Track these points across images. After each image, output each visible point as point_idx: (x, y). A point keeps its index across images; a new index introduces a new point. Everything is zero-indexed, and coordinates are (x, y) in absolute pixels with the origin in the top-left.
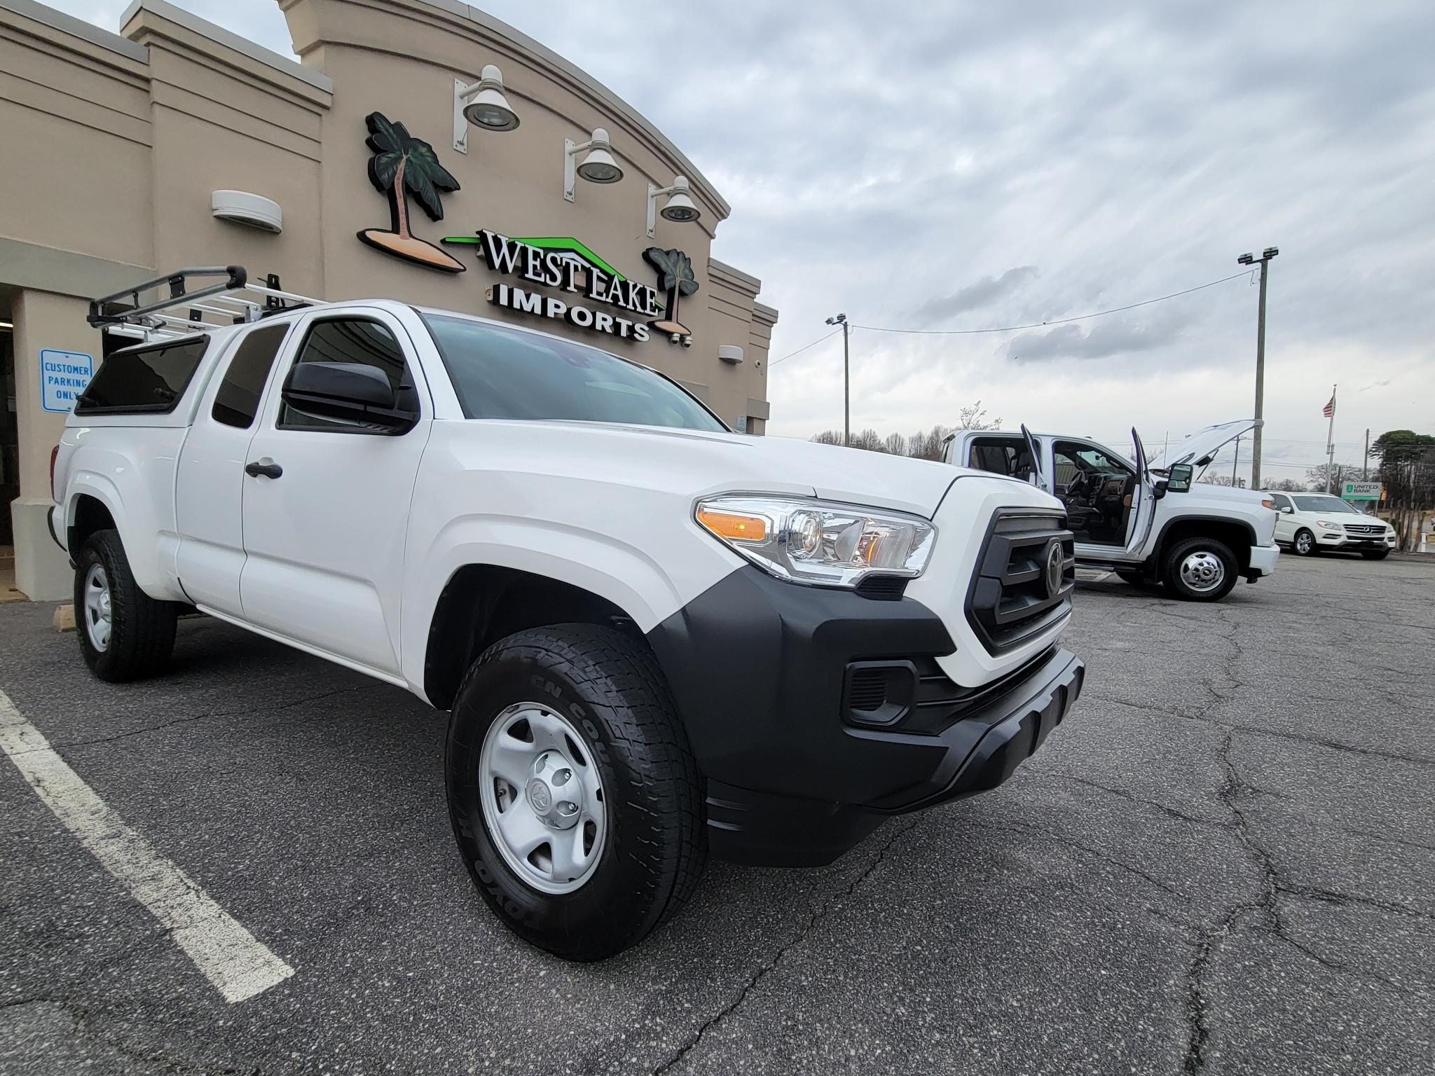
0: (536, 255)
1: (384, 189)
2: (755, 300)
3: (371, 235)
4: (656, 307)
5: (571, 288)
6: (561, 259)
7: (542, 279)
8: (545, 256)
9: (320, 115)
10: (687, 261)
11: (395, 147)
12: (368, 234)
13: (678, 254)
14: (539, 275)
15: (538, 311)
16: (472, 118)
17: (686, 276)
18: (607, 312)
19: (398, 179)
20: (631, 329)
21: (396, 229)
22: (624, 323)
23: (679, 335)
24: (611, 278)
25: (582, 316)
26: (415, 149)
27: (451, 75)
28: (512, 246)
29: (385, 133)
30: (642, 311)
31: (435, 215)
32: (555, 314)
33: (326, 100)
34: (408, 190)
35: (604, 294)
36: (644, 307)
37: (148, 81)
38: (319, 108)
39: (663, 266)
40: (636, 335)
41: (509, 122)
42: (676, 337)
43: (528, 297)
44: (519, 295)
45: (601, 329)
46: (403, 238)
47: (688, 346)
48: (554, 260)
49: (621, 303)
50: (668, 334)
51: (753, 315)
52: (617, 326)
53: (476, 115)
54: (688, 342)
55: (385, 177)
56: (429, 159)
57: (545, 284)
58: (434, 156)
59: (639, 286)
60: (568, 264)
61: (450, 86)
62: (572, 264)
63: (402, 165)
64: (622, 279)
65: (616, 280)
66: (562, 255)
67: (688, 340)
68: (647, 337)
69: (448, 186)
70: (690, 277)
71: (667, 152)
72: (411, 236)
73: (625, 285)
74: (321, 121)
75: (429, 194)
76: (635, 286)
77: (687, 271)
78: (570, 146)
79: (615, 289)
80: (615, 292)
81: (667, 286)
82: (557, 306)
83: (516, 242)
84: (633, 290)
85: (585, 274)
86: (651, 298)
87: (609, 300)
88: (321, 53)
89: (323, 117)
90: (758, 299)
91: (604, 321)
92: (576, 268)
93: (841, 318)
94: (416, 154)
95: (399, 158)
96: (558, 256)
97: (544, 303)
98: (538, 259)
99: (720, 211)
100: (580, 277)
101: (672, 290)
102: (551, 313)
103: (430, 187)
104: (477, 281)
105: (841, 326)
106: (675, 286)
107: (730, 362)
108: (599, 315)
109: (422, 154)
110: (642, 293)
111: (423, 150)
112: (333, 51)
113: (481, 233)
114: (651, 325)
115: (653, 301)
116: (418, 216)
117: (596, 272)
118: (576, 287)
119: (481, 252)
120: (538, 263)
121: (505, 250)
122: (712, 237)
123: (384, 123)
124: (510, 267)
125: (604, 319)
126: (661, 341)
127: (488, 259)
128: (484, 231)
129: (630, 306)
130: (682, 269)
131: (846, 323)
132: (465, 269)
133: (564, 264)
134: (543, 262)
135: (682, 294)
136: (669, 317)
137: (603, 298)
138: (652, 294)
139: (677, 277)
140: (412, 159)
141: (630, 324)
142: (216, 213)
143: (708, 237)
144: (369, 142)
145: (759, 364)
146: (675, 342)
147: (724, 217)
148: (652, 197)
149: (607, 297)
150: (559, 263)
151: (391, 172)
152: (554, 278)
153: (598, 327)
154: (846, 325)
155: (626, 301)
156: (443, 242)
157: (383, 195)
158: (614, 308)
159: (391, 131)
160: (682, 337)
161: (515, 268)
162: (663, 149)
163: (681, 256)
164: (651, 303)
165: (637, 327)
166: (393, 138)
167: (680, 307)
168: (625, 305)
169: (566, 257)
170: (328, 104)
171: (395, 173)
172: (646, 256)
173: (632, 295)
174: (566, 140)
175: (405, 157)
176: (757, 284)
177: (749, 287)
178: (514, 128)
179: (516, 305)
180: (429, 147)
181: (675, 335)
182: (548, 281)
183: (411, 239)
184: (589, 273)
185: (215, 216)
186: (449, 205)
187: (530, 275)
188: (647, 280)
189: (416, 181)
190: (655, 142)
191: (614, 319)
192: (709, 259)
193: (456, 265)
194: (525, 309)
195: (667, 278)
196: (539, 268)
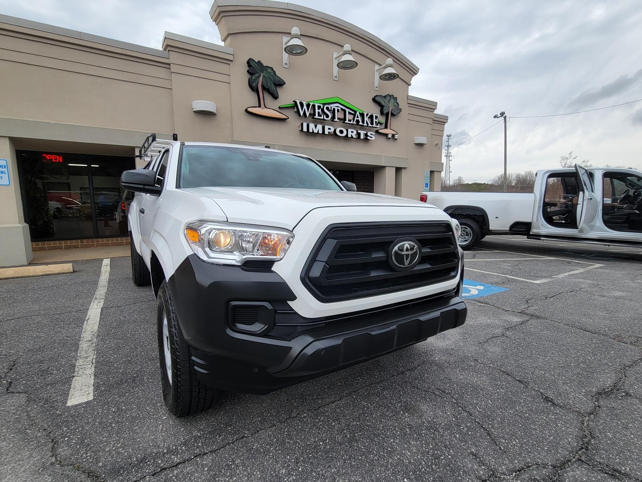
0: (319, 107)
1: (254, 90)
2: (434, 113)
3: (250, 110)
4: (379, 122)
5: (336, 120)
6: (331, 107)
7: (322, 118)
8: (323, 107)
9: (229, 64)
10: (395, 99)
11: (258, 71)
12: (249, 109)
13: (390, 96)
14: (321, 116)
15: (321, 132)
16: (288, 52)
17: (395, 106)
18: (355, 128)
19: (260, 84)
20: (366, 135)
21: (260, 106)
22: (362, 133)
23: (391, 135)
24: (356, 112)
25: (341, 132)
26: (267, 70)
27: (281, 35)
28: (308, 105)
29: (254, 66)
30: (371, 126)
31: (275, 97)
32: (329, 132)
33: (231, 58)
34: (264, 88)
35: (352, 121)
36: (372, 124)
37: (169, 64)
38: (228, 62)
39: (383, 103)
40: (368, 138)
41: (303, 51)
42: (390, 136)
43: (316, 126)
44: (312, 126)
45: (350, 137)
46: (263, 109)
47: (396, 139)
48: (327, 108)
49: (361, 123)
50: (386, 135)
51: (433, 120)
52: (359, 134)
53: (290, 50)
54: (396, 138)
55: (254, 84)
56: (272, 74)
57: (324, 119)
58: (274, 72)
59: (370, 114)
60: (334, 109)
61: (281, 40)
62: (336, 109)
63: (261, 78)
64: (361, 112)
65: (358, 113)
66: (331, 105)
67: (396, 137)
68: (374, 138)
69: (281, 84)
70: (397, 106)
71: (384, 48)
72: (266, 107)
73: (362, 115)
74: (230, 67)
75: (273, 88)
76: (367, 115)
77: (395, 104)
78: (335, 55)
79: (358, 117)
80: (358, 119)
81: (385, 112)
82: (329, 129)
83: (310, 103)
84: (367, 117)
85: (343, 112)
86: (376, 119)
87: (355, 123)
88: (229, 39)
89: (231, 65)
90: (436, 112)
91: (352, 133)
92: (338, 110)
93: (502, 114)
94: (267, 73)
95: (259, 76)
96: (329, 106)
97: (323, 128)
98: (320, 109)
99: (413, 71)
100: (340, 114)
101: (387, 114)
102: (326, 132)
103: (273, 86)
104: (294, 122)
105: (502, 118)
106: (389, 112)
107: (420, 145)
108: (350, 130)
109: (269, 72)
110: (371, 117)
111: (269, 70)
112: (233, 36)
113: (294, 101)
114: (377, 132)
115: (377, 120)
116: (268, 99)
117: (347, 110)
118: (338, 119)
119: (296, 110)
120: (320, 111)
121: (305, 107)
122: (409, 85)
123: (253, 62)
124: (308, 114)
125: (352, 132)
126: (383, 139)
127: (298, 112)
128: (296, 100)
129: (365, 124)
130: (393, 102)
131: (505, 116)
132: (288, 118)
133: (332, 109)
134: (323, 110)
135: (393, 115)
136: (386, 127)
137: (352, 122)
138: (376, 117)
139: (390, 107)
140: (265, 75)
141: (365, 132)
142: (194, 110)
143: (408, 86)
144: (248, 71)
145: (437, 144)
146: (390, 138)
147: (416, 74)
148: (377, 71)
149: (353, 121)
150: (330, 109)
151: (256, 82)
152: (327, 116)
153: (349, 136)
154: (505, 118)
155: (363, 122)
156: (280, 108)
157: (255, 92)
158: (358, 126)
159: (256, 65)
160: (393, 136)
161: (310, 114)
162: (382, 47)
163: (392, 97)
164: (376, 122)
165: (369, 134)
166: (257, 68)
167: (392, 121)
168: (362, 124)
169: (333, 106)
170: (232, 59)
171: (258, 82)
172: (374, 100)
173: (366, 119)
174: (334, 52)
175: (262, 75)
176: (435, 104)
177: (430, 106)
178: (306, 52)
179: (311, 131)
180: (272, 68)
181: (389, 135)
182: (325, 118)
183: (266, 109)
184: (345, 111)
185: (194, 112)
186: (281, 92)
187: (317, 116)
188: (375, 111)
189: (267, 83)
190: (377, 44)
191: (357, 131)
192: (408, 96)
193: (285, 117)
194: (315, 132)
195: (385, 108)
196: (320, 113)
